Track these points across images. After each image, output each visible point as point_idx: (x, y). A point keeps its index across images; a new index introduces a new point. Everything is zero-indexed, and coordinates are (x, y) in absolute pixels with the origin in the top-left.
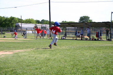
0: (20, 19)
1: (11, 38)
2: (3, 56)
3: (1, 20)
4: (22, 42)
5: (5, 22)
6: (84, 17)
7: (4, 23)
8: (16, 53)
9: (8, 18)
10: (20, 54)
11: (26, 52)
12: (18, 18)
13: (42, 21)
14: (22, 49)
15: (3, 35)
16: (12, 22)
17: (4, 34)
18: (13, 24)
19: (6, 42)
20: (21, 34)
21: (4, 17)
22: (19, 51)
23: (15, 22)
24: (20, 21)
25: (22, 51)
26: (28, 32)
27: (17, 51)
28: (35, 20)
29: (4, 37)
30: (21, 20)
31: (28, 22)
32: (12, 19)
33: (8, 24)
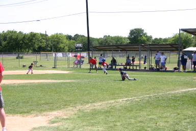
0: (43, 35)
3: (17, 38)
5: (23, 41)
6: (135, 29)
7: (21, 42)
9: (27, 35)
12: (41, 34)
13: (75, 36)
16: (33, 41)
17: (22, 58)
18: (34, 43)
24: (44, 37)
28: (65, 36)
32: (33, 35)
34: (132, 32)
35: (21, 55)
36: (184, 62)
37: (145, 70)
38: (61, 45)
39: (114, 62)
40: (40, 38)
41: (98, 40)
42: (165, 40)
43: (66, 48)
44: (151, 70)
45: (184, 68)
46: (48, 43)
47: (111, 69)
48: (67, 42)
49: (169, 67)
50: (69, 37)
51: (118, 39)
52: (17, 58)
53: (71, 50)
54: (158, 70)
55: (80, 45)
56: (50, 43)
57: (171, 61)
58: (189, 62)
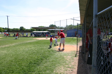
34: (21, 27)
36: (32, 35)
37: (23, 37)
38: (1, 30)
39: (15, 35)
41: (11, 29)
42: (29, 29)
43: (3, 31)
44: (24, 37)
45: (32, 36)
47: (14, 36)
48: (3, 29)
49: (29, 36)
50: (3, 28)
51: (17, 29)
53: (4, 32)
54: (26, 37)
55: (6, 30)
57: (29, 34)
58: (33, 35)
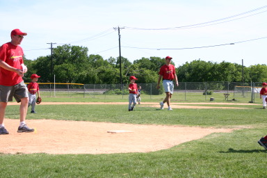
0: (239, 66)
1: (223, 101)
2: (216, 136)
3: (204, 69)
4: (247, 110)
5: (212, 73)
7: (210, 73)
8: (239, 131)
9: (218, 65)
10: (247, 133)
11: (256, 129)
12: (236, 65)
14: (250, 123)
15: (208, 97)
16: (226, 72)
17: (210, 94)
18: (227, 75)
19: (216, 110)
20: (242, 94)
21: (209, 62)
22: (244, 127)
23: (230, 72)
24: (240, 69)
25: (250, 127)
26: (255, 91)
27: (240, 127)
29: (212, 100)
30: (243, 67)
31: (255, 71)
32: (225, 66)
33: (218, 75)
35: (209, 91)
40: (235, 70)
46: (245, 76)
52: (204, 94)
56: (248, 76)
